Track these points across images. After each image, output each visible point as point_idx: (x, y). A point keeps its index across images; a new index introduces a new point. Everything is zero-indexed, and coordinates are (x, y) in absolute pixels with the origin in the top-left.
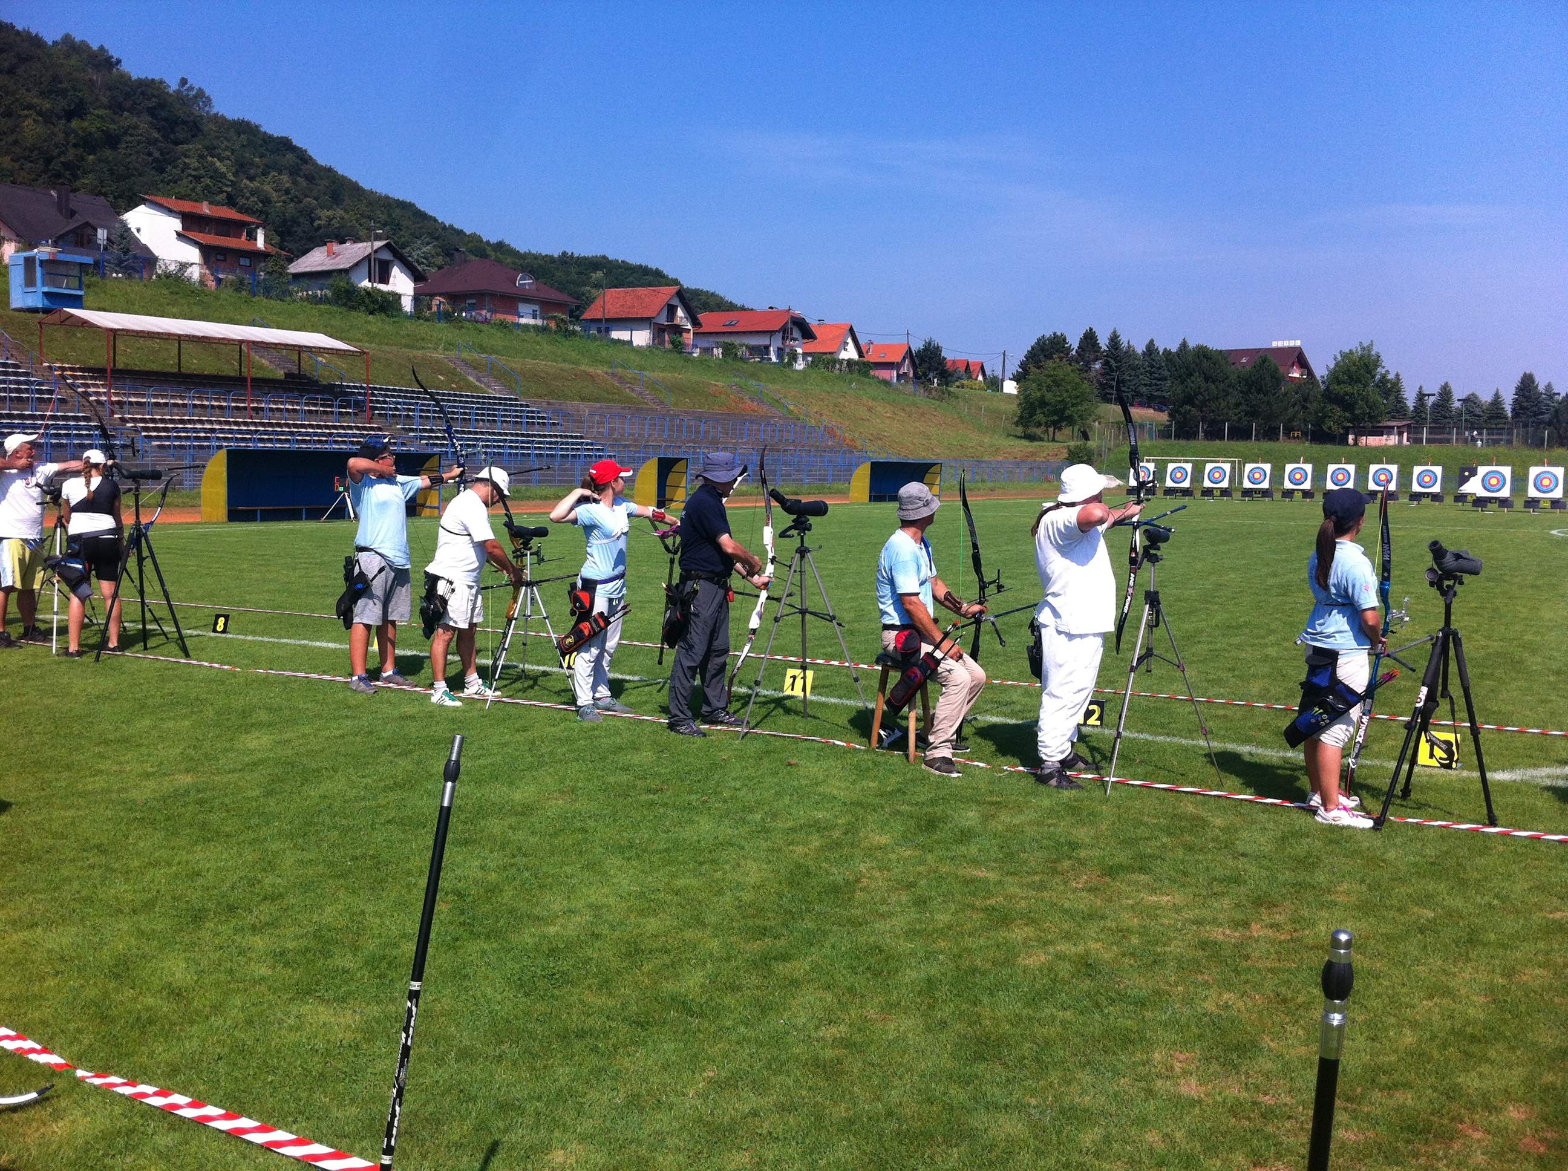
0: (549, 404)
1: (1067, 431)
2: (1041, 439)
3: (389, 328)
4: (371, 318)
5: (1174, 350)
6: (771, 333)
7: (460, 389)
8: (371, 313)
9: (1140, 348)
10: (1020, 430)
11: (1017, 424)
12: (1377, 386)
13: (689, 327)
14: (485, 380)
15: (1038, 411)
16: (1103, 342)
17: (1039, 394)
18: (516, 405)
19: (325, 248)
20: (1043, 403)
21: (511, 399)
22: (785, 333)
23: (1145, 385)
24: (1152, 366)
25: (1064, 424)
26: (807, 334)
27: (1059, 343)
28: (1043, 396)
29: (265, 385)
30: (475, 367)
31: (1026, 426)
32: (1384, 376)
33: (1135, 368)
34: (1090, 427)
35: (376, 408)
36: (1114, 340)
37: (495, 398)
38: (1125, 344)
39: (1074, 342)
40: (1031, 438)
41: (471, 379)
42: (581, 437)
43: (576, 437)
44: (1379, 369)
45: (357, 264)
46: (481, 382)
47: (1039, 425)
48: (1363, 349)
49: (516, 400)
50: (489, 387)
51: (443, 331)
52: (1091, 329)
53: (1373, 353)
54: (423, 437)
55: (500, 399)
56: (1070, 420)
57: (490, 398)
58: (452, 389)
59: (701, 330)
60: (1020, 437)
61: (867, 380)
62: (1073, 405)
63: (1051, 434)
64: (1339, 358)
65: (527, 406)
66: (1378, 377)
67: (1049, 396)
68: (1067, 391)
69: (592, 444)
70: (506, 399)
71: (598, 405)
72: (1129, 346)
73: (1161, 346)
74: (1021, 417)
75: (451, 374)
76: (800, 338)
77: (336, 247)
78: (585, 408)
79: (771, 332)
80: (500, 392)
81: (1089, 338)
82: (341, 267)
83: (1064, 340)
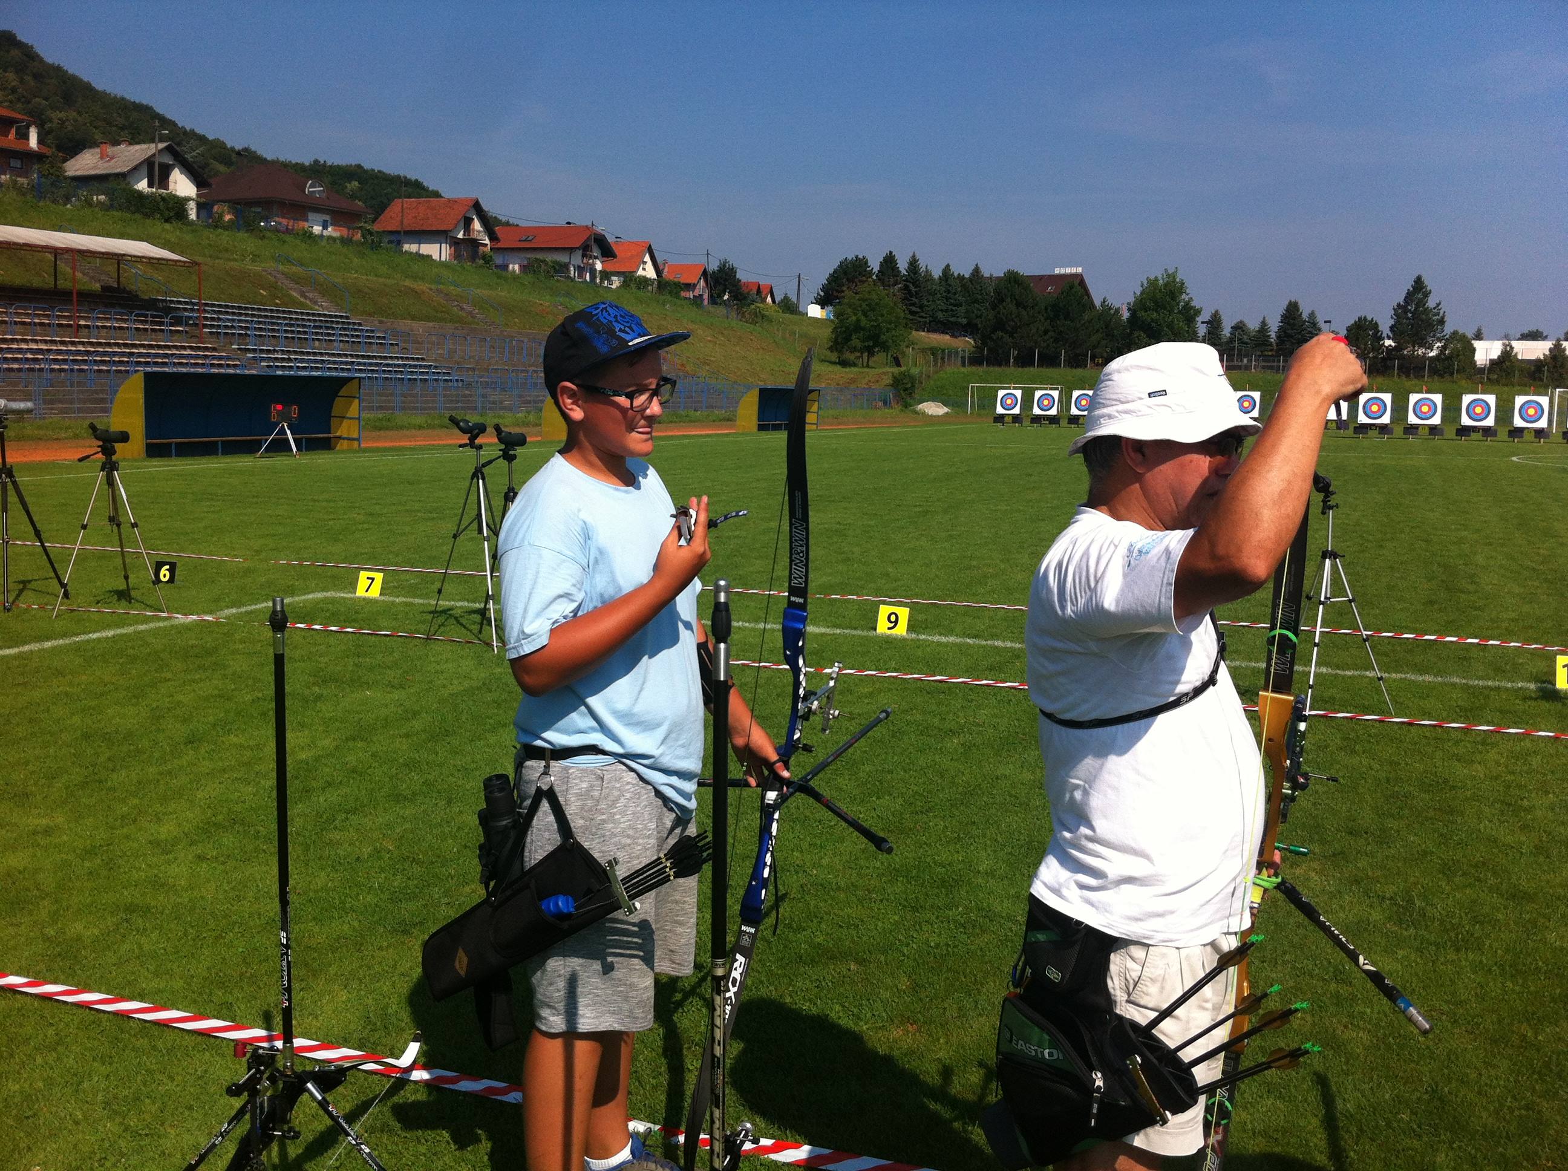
0: (381, 322)
1: (880, 357)
2: (855, 365)
3: (188, 237)
4: (167, 226)
5: (967, 276)
6: (571, 250)
7: (286, 305)
8: (167, 221)
9: (937, 273)
10: (834, 356)
11: (831, 349)
12: (1180, 312)
13: (487, 241)
14: (311, 295)
15: (854, 337)
16: (903, 266)
17: (854, 318)
18: (349, 323)
19: (98, 150)
20: (858, 328)
21: (341, 317)
22: (585, 250)
23: (942, 310)
24: (949, 292)
25: (876, 349)
26: (607, 252)
27: (861, 266)
28: (858, 321)
29: (89, 300)
30: (296, 280)
31: (840, 352)
32: (1187, 303)
33: (933, 294)
34: (903, 353)
35: (205, 326)
36: (913, 263)
37: (325, 315)
38: (924, 269)
39: (875, 265)
40: (844, 363)
41: (295, 294)
42: (423, 359)
43: (418, 359)
44: (1184, 296)
45: (135, 168)
46: (306, 297)
47: (853, 350)
48: (1168, 276)
49: (347, 318)
50: (316, 303)
51: (246, 242)
52: (891, 253)
53: (1178, 280)
54: (263, 359)
55: (331, 316)
56: (885, 347)
57: (319, 315)
58: (277, 305)
59: (499, 245)
60: (834, 363)
61: (677, 301)
62: (888, 330)
63: (865, 360)
64: (1145, 284)
65: (360, 324)
66: (1182, 304)
67: (864, 322)
68: (882, 315)
69: (436, 367)
70: (336, 316)
71: (431, 324)
72: (927, 271)
73: (956, 270)
74: (836, 342)
75: (272, 287)
76: (600, 256)
77: (110, 150)
78: (419, 328)
79: (572, 248)
80: (327, 309)
81: (889, 261)
82: (118, 170)
83: (866, 263)
